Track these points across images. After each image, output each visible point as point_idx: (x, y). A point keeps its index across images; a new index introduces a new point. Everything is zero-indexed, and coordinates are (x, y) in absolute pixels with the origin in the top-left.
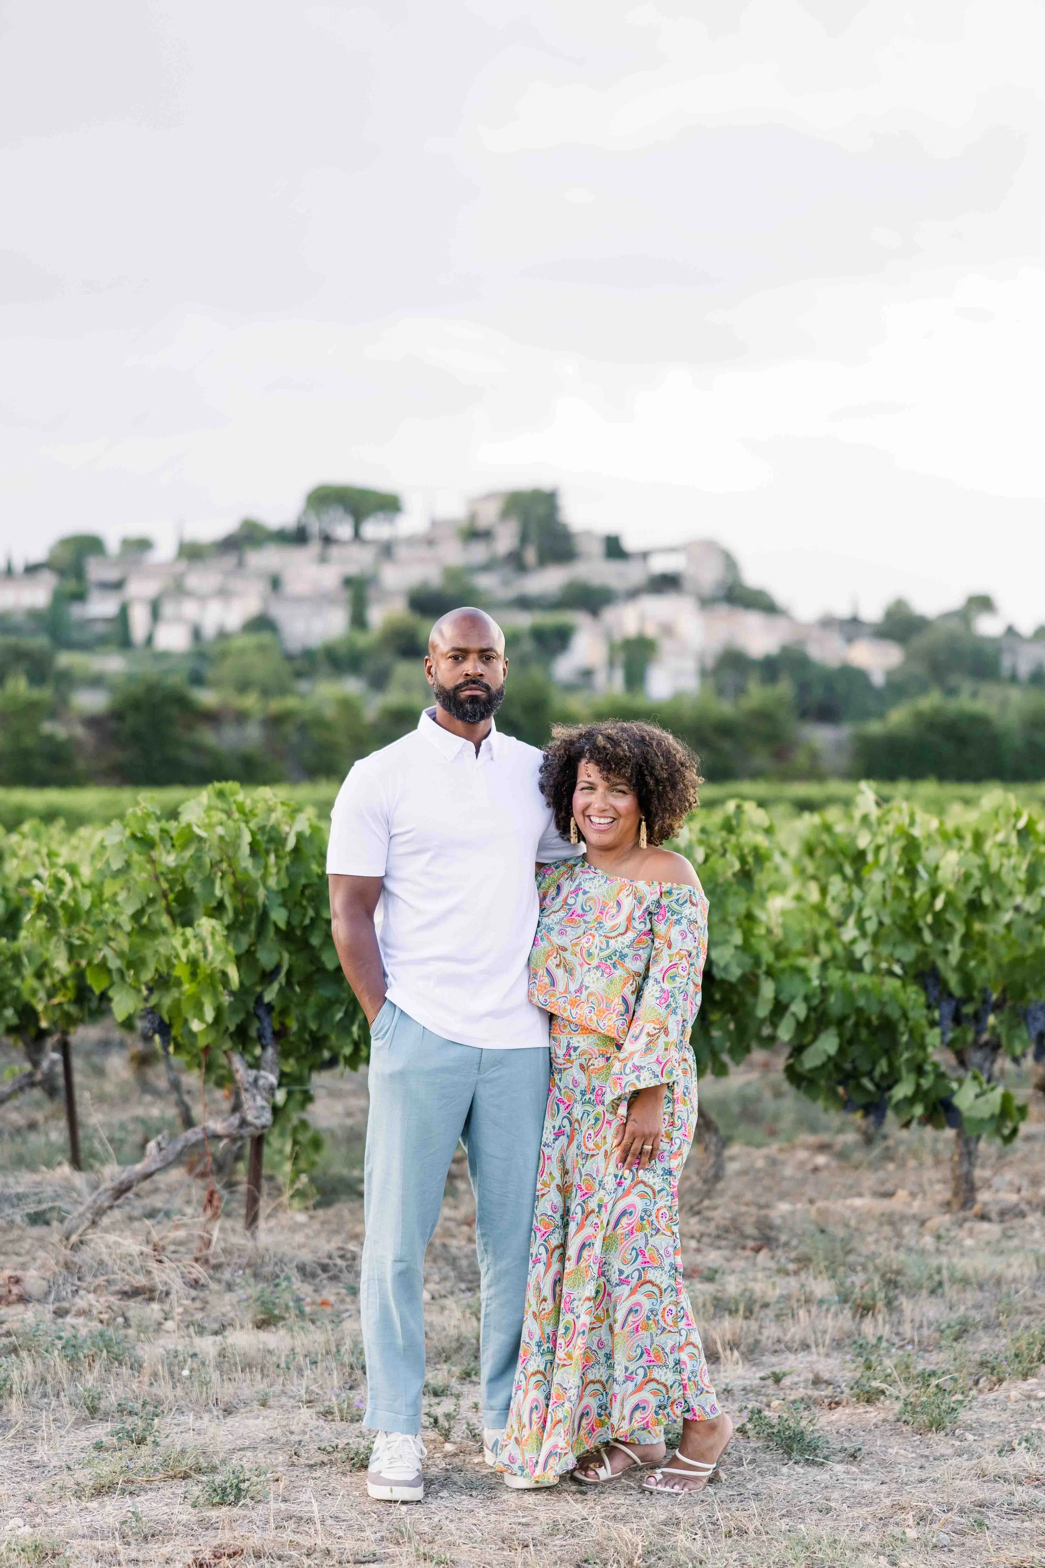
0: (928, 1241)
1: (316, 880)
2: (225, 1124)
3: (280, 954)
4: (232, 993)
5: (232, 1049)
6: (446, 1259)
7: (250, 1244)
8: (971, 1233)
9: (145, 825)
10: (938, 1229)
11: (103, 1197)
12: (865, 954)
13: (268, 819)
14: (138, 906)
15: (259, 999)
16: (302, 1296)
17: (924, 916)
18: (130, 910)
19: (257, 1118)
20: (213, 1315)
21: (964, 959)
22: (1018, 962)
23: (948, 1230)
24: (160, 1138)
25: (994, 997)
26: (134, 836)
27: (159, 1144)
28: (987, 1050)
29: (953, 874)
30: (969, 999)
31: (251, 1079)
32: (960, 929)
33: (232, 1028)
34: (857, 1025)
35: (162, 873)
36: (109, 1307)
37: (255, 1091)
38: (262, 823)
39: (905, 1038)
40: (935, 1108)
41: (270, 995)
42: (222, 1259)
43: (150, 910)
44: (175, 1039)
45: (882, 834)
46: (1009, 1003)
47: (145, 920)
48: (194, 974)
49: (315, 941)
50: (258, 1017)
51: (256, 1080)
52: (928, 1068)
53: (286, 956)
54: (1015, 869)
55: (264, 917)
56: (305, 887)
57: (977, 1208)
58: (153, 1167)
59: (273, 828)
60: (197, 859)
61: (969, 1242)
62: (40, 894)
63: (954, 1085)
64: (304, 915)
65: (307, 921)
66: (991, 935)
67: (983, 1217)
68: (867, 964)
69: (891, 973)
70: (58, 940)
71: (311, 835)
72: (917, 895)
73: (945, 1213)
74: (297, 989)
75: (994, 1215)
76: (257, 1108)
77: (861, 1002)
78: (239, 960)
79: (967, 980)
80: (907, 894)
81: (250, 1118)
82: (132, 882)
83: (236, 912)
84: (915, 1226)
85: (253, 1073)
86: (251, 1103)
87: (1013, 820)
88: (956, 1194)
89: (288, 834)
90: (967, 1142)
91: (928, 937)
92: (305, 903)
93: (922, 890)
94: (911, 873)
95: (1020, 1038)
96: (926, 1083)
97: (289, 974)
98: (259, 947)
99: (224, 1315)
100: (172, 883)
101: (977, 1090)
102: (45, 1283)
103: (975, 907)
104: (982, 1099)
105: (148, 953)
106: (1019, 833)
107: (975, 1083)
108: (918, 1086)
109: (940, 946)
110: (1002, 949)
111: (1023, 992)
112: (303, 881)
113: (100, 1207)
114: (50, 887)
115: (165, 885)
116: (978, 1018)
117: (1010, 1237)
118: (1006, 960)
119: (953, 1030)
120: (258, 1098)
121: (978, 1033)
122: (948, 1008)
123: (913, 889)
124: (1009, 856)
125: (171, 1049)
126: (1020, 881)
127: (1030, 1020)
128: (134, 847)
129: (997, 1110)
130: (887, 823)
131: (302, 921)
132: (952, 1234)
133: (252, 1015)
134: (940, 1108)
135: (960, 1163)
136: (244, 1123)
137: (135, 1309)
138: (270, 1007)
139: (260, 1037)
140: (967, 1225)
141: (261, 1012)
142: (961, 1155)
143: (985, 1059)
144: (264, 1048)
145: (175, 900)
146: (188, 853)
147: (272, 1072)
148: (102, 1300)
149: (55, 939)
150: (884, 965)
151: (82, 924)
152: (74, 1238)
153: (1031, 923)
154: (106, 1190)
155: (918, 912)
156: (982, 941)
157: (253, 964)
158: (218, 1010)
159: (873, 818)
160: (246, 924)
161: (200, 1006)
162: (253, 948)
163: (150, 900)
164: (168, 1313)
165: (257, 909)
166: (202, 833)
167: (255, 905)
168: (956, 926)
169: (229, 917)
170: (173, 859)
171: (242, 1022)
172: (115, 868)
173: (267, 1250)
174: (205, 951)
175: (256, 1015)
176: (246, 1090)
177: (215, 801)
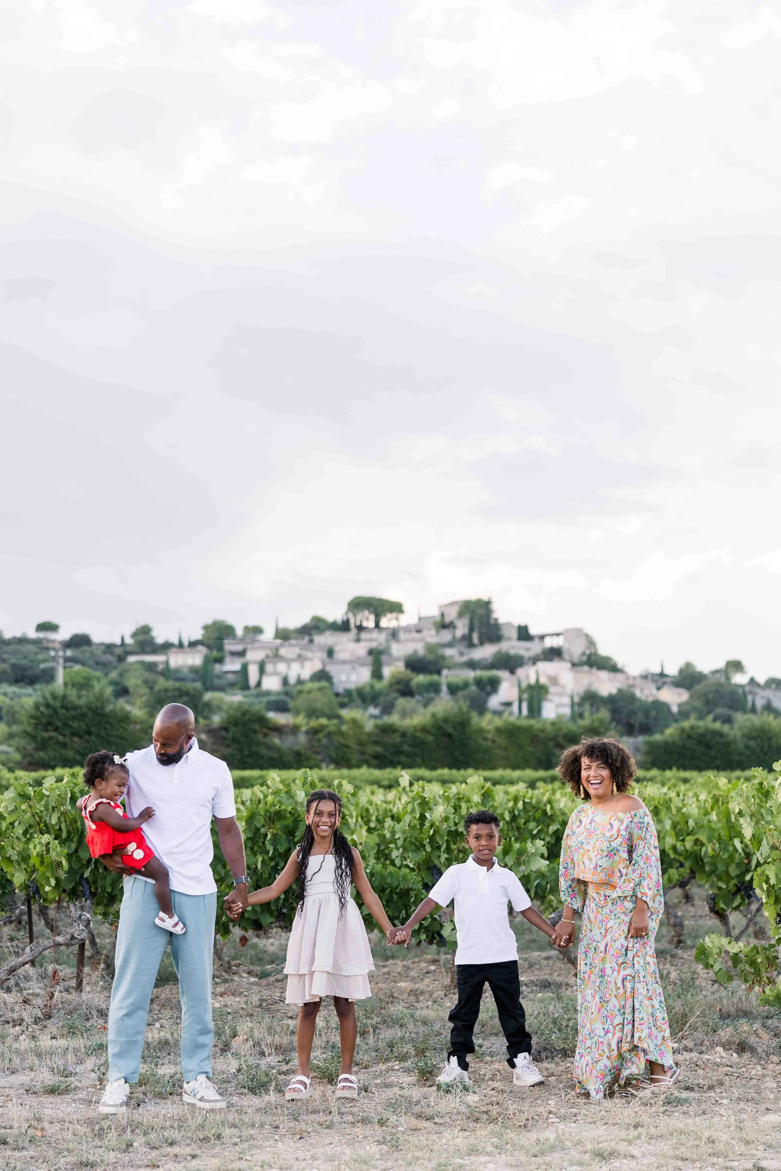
0: (429, 1004)
2: (64, 938)
4: (66, 873)
5: (70, 901)
7: (77, 999)
9: (25, 789)
12: (397, 857)
14: (24, 829)
15: (82, 875)
17: (426, 838)
18: (21, 832)
19: (79, 935)
24: (32, 944)
26: (20, 795)
27: (31, 947)
29: (441, 816)
31: (77, 916)
33: (67, 889)
34: (391, 892)
35: (36, 813)
37: (79, 922)
39: (412, 900)
40: (433, 936)
41: (86, 874)
42: (61, 1006)
43: (31, 831)
44: (43, 895)
47: (28, 836)
48: (42, 862)
50: (82, 885)
51: (80, 916)
58: (27, 959)
60: (46, 806)
68: (398, 862)
69: (408, 867)
72: (424, 828)
74: (101, 871)
76: (80, 930)
77: (389, 880)
78: (69, 857)
80: (419, 828)
81: (75, 935)
82: (21, 817)
83: (69, 833)
85: (79, 913)
86: (77, 928)
87: (481, 790)
91: (429, 848)
94: (423, 817)
98: (80, 850)
100: (40, 817)
106: (483, 795)
109: (436, 853)
115: (38, 819)
120: (81, 925)
123: (422, 825)
125: (41, 900)
128: (21, 799)
130: (413, 791)
132: (442, 1000)
133: (78, 884)
134: (436, 936)
136: (73, 937)
137: (7, 1028)
138: (87, 880)
139: (84, 895)
141: (83, 882)
144: (86, 900)
147: (89, 912)
150: (405, 863)
154: (4, 971)
155: (424, 836)
157: (79, 859)
158: (57, 879)
159: (408, 789)
160: (73, 838)
161: (48, 879)
162: (76, 851)
163: (31, 826)
164: (23, 1031)
165: (78, 831)
166: (47, 793)
167: (77, 828)
168: (441, 843)
169: (64, 835)
170: (40, 807)
171: (73, 887)
172: (10, 810)
173: (84, 1002)
174: (48, 851)
175: (80, 884)
176: (75, 921)
177: (70, 779)
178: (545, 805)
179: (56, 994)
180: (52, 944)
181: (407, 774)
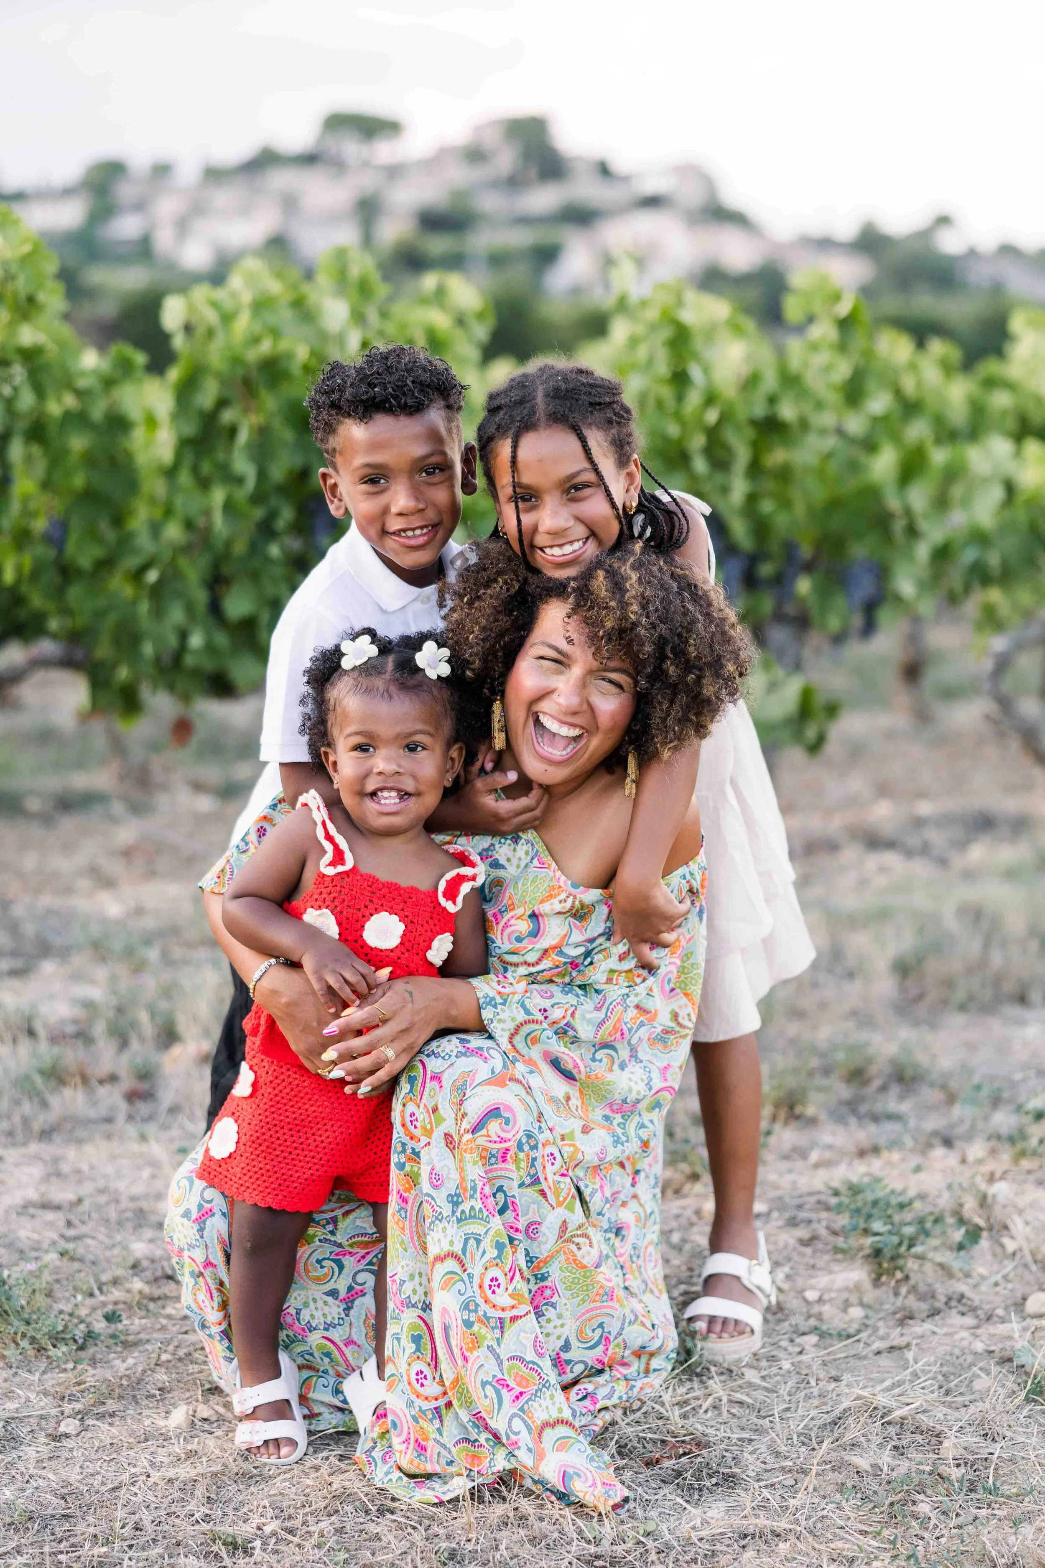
21: (752, 499)
22: (835, 504)
25: (806, 552)
28: (793, 626)
29: (736, 373)
30: (767, 556)
32: (742, 455)
46: (822, 562)
54: (825, 370)
66: (798, 467)
79: (761, 529)
87: (832, 308)
91: (699, 466)
93: (694, 399)
95: (836, 608)
101: (767, 682)
103: (770, 427)
104: (773, 694)
106: (840, 323)
107: (765, 672)
109: (719, 478)
110: (813, 486)
111: (843, 543)
116: (780, 581)
118: (819, 500)
119: (746, 598)
121: (779, 601)
122: (735, 568)
123: (680, 398)
124: (818, 352)
126: (833, 388)
127: (850, 584)
129: (797, 708)
130: (650, 308)
143: (791, 639)
153: (855, 450)
156: (785, 474)
168: (738, 450)
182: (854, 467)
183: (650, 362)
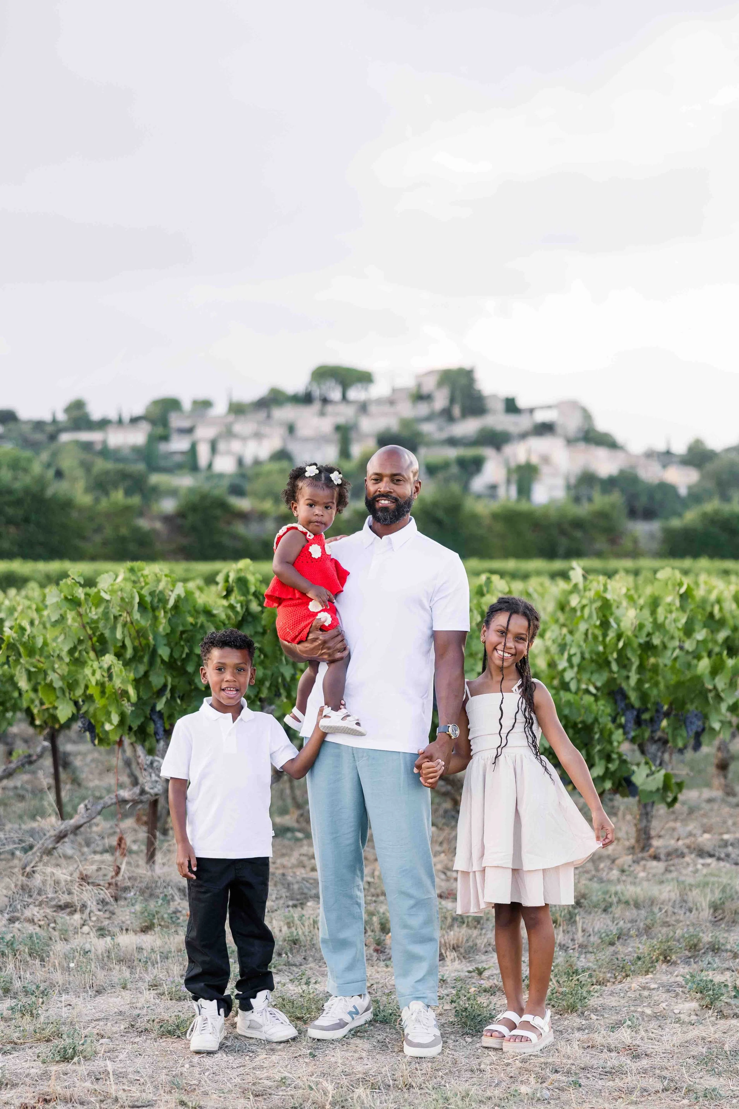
0: (615, 873)
1: (190, 628)
2: (131, 793)
3: (165, 677)
4: (133, 705)
5: (136, 742)
6: (283, 884)
7: (149, 873)
8: (644, 869)
9: (73, 590)
10: (623, 865)
11: (49, 841)
12: (572, 679)
13: (157, 587)
14: (72, 645)
15: (153, 708)
16: (180, 909)
17: (612, 653)
18: (66, 648)
19: (152, 788)
20: (116, 923)
21: (640, 682)
22: (679, 685)
23: (630, 866)
24: (86, 802)
25: (666, 707)
26: (66, 598)
27: (86, 806)
28: (660, 744)
29: (632, 624)
30: (646, 710)
31: (148, 762)
32: (636, 662)
33: (135, 727)
35: (88, 623)
36: (46, 916)
37: (151, 770)
38: (153, 589)
39: (597, 736)
40: (620, 784)
41: (160, 706)
42: (129, 884)
43: (80, 648)
44: (98, 735)
45: (586, 597)
46: (674, 713)
47: (77, 655)
48: (103, 692)
49: (190, 669)
50: (154, 721)
51: (152, 763)
52: (614, 756)
53: (169, 679)
54: (675, 621)
55: (154, 653)
56: (183, 632)
57: (652, 851)
58: (82, 821)
59: (161, 592)
60: (106, 614)
61: (642, 874)
62: (9, 637)
63: (635, 768)
64: (182, 652)
65: (184, 656)
66: (661, 665)
67: (656, 858)
68: (573, 686)
69: (587, 691)
70: (21, 668)
71: (185, 597)
72: (608, 639)
73: (630, 854)
74: (179, 701)
75: (662, 856)
76: (152, 782)
77: (566, 712)
78: (137, 683)
79: (644, 697)
80: (600, 639)
81: (147, 789)
82: (67, 629)
83: (135, 649)
84: (608, 863)
85: (150, 758)
86: (148, 778)
87: (677, 588)
88: (638, 841)
89: (170, 596)
90: (645, 806)
91: (615, 667)
92: (182, 643)
93: (612, 634)
94: (605, 625)
95: (681, 735)
96: (612, 767)
97: (172, 691)
98: (151, 673)
99: (123, 922)
100: (94, 629)
101: (648, 771)
102: (7, 899)
103: (648, 648)
104: (651, 778)
105: (80, 677)
106: (681, 596)
107: (647, 766)
108: (607, 769)
109: (625, 673)
110: (669, 675)
111: (684, 703)
112: (181, 628)
113: (46, 848)
114: (16, 632)
115: (90, 632)
116: (653, 721)
117: (670, 871)
118: (672, 682)
119: (635, 730)
120: (153, 775)
121: (653, 732)
122: (631, 715)
123: (605, 635)
124: (671, 612)
125: (96, 742)
126: (679, 629)
127: (688, 723)
128: (66, 605)
129: (661, 785)
130: (590, 590)
131: (181, 656)
132: (632, 869)
133: (150, 719)
134: (624, 783)
135: (640, 820)
136: (143, 792)
137: (63, 917)
138: (160, 714)
139: (156, 733)
140: (643, 863)
141: (155, 717)
142: (641, 815)
143: (658, 750)
144: (158, 741)
145: (97, 641)
146: (101, 610)
148: (42, 911)
149: (19, 667)
150: (583, 686)
151: (37, 657)
152: (28, 869)
153: (690, 657)
154: (51, 837)
155: (608, 650)
156: (655, 669)
157: (148, 685)
158: (123, 716)
159: (581, 586)
160: (141, 658)
161: (108, 714)
162: (146, 674)
163: (80, 642)
164: (85, 921)
165: (149, 647)
166: (107, 597)
167: (148, 645)
168: (633, 660)
169: (129, 653)
170: (94, 613)
171: (142, 723)
172: (53, 620)
173: (159, 878)
174: (110, 677)
175: (151, 719)
176: (145, 770)
177: (128, 575)
178: (712, 606)
179: (123, 867)
180: (114, 800)
181: (579, 565)
182: (689, 666)
183: (590, 616)
